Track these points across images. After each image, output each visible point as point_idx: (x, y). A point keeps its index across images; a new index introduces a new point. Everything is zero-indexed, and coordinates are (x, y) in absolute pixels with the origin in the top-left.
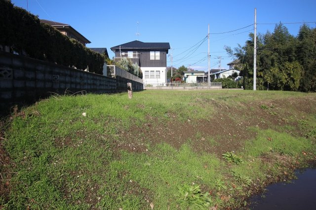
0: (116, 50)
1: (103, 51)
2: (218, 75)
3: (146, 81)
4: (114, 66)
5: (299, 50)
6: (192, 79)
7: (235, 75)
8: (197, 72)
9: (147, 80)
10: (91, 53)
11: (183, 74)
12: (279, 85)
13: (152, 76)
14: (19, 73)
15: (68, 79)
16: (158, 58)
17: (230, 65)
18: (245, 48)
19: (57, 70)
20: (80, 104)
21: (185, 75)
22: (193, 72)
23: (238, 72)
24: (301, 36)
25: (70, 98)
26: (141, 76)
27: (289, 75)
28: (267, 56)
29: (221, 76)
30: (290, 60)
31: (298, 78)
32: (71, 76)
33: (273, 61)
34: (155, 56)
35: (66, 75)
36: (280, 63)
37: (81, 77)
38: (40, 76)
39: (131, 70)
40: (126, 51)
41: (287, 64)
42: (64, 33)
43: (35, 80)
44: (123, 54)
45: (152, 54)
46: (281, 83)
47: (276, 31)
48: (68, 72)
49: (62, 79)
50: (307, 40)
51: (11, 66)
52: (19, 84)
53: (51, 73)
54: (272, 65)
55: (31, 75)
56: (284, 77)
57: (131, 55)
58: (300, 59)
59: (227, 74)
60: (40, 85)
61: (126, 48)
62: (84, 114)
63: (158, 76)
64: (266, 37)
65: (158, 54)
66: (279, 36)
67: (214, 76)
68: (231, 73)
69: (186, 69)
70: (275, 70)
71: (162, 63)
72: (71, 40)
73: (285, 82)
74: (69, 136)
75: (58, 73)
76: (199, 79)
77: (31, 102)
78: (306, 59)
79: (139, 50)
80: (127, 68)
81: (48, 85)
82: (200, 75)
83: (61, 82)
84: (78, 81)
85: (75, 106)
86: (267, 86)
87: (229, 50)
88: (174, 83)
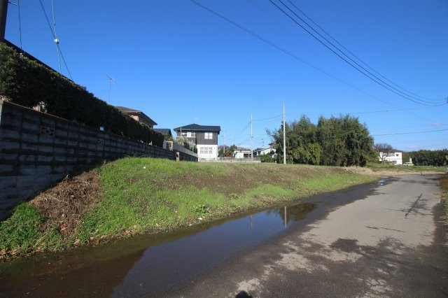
0: (178, 130)
1: (167, 132)
2: (259, 152)
3: (200, 155)
4: (172, 142)
5: (318, 134)
6: (240, 155)
7: (272, 153)
8: (245, 150)
9: (202, 155)
10: (154, 132)
11: (233, 151)
12: (305, 161)
13: (206, 152)
14: (108, 143)
15: (136, 148)
16: (211, 138)
17: (271, 144)
18: (279, 132)
19: (129, 142)
20: (143, 162)
21: (235, 152)
22: (241, 150)
23: (275, 150)
24: (319, 125)
25: (136, 159)
26: (196, 151)
27: (312, 153)
28: (295, 138)
29: (262, 153)
30: (312, 142)
31: (318, 155)
32: (139, 147)
33: (298, 142)
34: (209, 136)
35: (135, 146)
36: (305, 144)
37: (146, 148)
38: (119, 145)
39: (187, 146)
40: (186, 131)
41: (310, 145)
42: (136, 118)
43: (116, 147)
44: (184, 134)
45: (206, 134)
46: (306, 159)
47: (301, 120)
48: (137, 144)
49: (133, 148)
50: (323, 127)
51: (104, 138)
52: (107, 149)
53: (126, 144)
54: (299, 145)
55: (114, 144)
56: (308, 155)
57: (189, 135)
58: (319, 141)
59: (266, 152)
60: (119, 150)
61: (186, 129)
62: (145, 168)
63: (211, 152)
64: (294, 124)
65: (211, 134)
66: (304, 124)
67: (256, 153)
68: (269, 151)
69: (236, 148)
70: (301, 149)
71: (214, 141)
72: (141, 123)
73: (308, 158)
74: (134, 178)
75: (130, 144)
76: (246, 155)
77: (113, 159)
78: (324, 142)
79: (195, 132)
80: (183, 144)
81: (123, 151)
82: (246, 152)
83: (132, 150)
84: (143, 150)
85: (139, 163)
86: (296, 161)
87: (268, 132)
88: (225, 158)
